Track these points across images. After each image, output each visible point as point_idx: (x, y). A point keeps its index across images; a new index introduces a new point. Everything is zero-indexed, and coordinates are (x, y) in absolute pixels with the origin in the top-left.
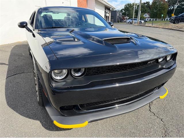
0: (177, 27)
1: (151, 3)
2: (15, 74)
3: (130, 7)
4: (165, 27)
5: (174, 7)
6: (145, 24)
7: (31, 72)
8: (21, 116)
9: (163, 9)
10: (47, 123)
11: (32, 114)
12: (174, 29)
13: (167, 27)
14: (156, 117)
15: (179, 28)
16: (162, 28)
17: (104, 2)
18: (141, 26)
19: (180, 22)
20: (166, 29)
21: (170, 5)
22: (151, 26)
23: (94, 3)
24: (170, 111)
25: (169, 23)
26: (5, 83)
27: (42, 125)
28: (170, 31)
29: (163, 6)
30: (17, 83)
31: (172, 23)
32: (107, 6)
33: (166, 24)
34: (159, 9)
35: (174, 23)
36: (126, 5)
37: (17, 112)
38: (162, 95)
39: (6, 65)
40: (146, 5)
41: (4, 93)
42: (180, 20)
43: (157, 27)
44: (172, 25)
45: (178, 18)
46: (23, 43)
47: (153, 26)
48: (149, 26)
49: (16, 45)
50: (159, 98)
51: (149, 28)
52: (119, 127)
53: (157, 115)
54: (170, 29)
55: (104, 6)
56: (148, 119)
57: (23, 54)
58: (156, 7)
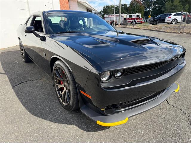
0: (156, 28)
1: (128, 5)
2: (20, 83)
3: (108, 9)
4: (145, 28)
5: (149, 9)
6: (127, 26)
7: (37, 79)
8: (53, 123)
9: (140, 11)
10: (84, 126)
11: (62, 119)
12: (154, 29)
13: (147, 29)
14: (176, 108)
15: (159, 29)
16: (143, 29)
17: (86, 4)
18: (123, 28)
19: (158, 23)
20: (147, 30)
21: (146, 7)
22: (133, 27)
23: (77, 5)
24: (184, 102)
25: (148, 24)
26: (14, 93)
27: (79, 128)
28: (151, 32)
29: (140, 8)
30: (28, 92)
31: (151, 24)
32: (88, 8)
33: (145, 25)
34: (136, 11)
35: (153, 24)
36: (104, 7)
37: (46, 120)
38: (176, 89)
39: (3, 75)
40: (124, 7)
41: (20, 103)
42: (158, 21)
43: (138, 29)
44: (152, 26)
45: (156, 20)
46: (9, 50)
47: (134, 28)
48: (130, 27)
49: (1, 52)
50: (175, 91)
51: (130, 29)
52: (150, 121)
53: (176, 107)
54: (151, 30)
55: (86, 8)
56: (170, 110)
57: (16, 61)
58: (134, 9)
